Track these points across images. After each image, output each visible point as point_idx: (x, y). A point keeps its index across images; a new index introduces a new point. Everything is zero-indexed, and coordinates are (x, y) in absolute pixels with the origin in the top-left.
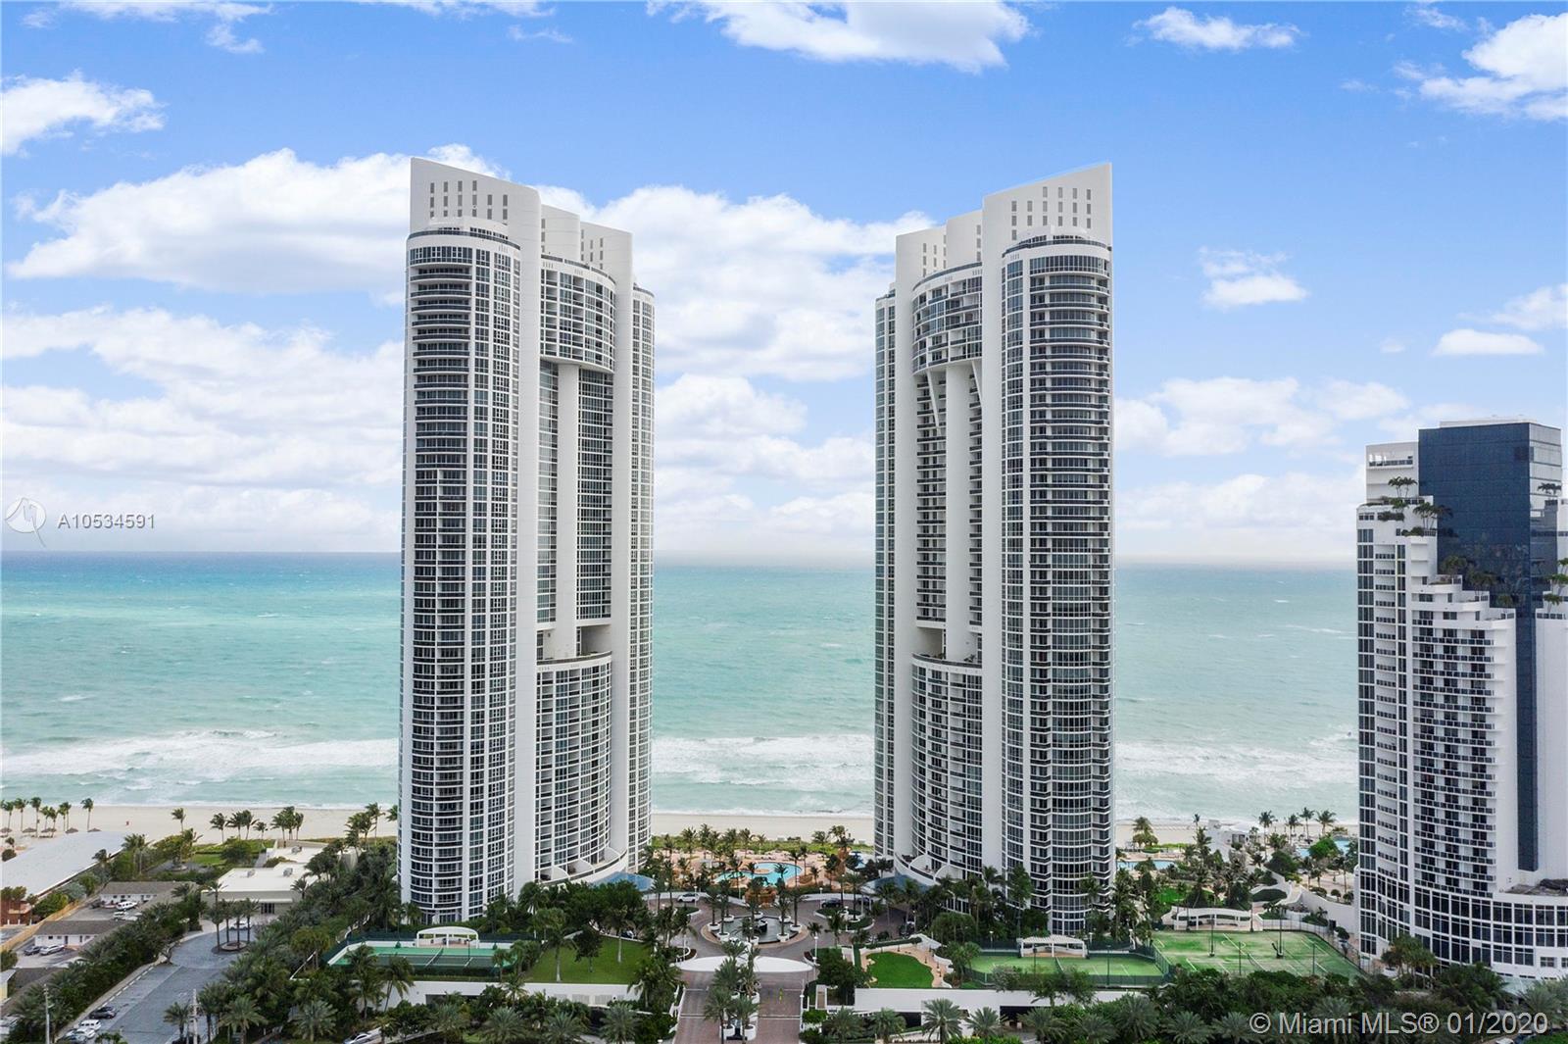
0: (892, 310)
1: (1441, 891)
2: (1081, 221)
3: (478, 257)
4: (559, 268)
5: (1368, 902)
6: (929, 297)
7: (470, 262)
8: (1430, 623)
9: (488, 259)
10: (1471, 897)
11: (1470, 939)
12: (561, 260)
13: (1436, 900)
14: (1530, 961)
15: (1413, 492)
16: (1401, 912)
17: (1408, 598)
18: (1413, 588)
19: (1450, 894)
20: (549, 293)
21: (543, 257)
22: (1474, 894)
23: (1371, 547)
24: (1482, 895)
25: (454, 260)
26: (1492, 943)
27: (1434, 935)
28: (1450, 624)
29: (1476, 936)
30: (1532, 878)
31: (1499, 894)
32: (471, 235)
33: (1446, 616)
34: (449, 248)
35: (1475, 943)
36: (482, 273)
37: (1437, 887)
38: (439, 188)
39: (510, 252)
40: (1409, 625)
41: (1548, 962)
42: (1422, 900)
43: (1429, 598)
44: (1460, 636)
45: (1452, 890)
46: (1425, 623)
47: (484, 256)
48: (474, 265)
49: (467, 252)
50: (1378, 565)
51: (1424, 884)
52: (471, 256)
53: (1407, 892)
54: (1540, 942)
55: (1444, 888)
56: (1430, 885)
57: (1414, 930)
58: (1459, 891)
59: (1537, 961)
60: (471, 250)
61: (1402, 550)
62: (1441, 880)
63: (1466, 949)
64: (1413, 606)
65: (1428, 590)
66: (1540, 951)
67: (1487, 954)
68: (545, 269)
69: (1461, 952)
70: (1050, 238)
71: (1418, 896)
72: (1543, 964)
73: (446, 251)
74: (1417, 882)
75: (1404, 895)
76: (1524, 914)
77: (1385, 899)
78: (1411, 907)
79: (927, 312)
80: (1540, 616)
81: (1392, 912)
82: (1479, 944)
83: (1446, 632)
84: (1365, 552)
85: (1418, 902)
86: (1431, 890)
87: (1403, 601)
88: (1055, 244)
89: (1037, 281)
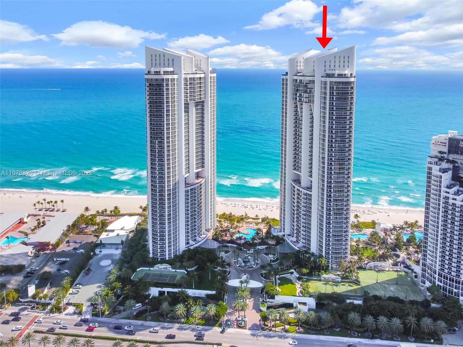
0: (287, 79)
1: (446, 274)
2: (346, 66)
3: (166, 81)
4: (189, 76)
6: (298, 81)
7: (164, 82)
8: (448, 200)
9: (169, 81)
11: (454, 289)
12: (189, 74)
13: (444, 276)
16: (433, 276)
17: (442, 191)
18: (443, 189)
19: (449, 276)
20: (186, 84)
21: (184, 73)
22: (456, 277)
23: (432, 172)
24: (458, 278)
25: (159, 82)
27: (443, 286)
28: (454, 202)
29: (456, 288)
32: (164, 74)
33: (453, 199)
34: (158, 79)
36: (167, 85)
37: (445, 273)
38: (154, 56)
39: (175, 77)
40: (441, 198)
43: (448, 193)
44: (457, 206)
45: (449, 274)
46: (446, 200)
50: (433, 178)
51: (441, 271)
53: (436, 272)
55: (447, 274)
57: (437, 283)
58: (451, 275)
60: (164, 79)
61: (441, 177)
62: (446, 271)
63: (452, 292)
64: (443, 194)
65: (447, 190)
67: (458, 294)
68: (185, 77)
74: (439, 270)
77: (429, 271)
78: (437, 276)
79: (297, 85)
81: (431, 275)
82: (456, 291)
83: (453, 204)
84: (429, 173)
85: (439, 275)
86: (443, 273)
87: (440, 191)
88: (337, 77)
89: (331, 88)
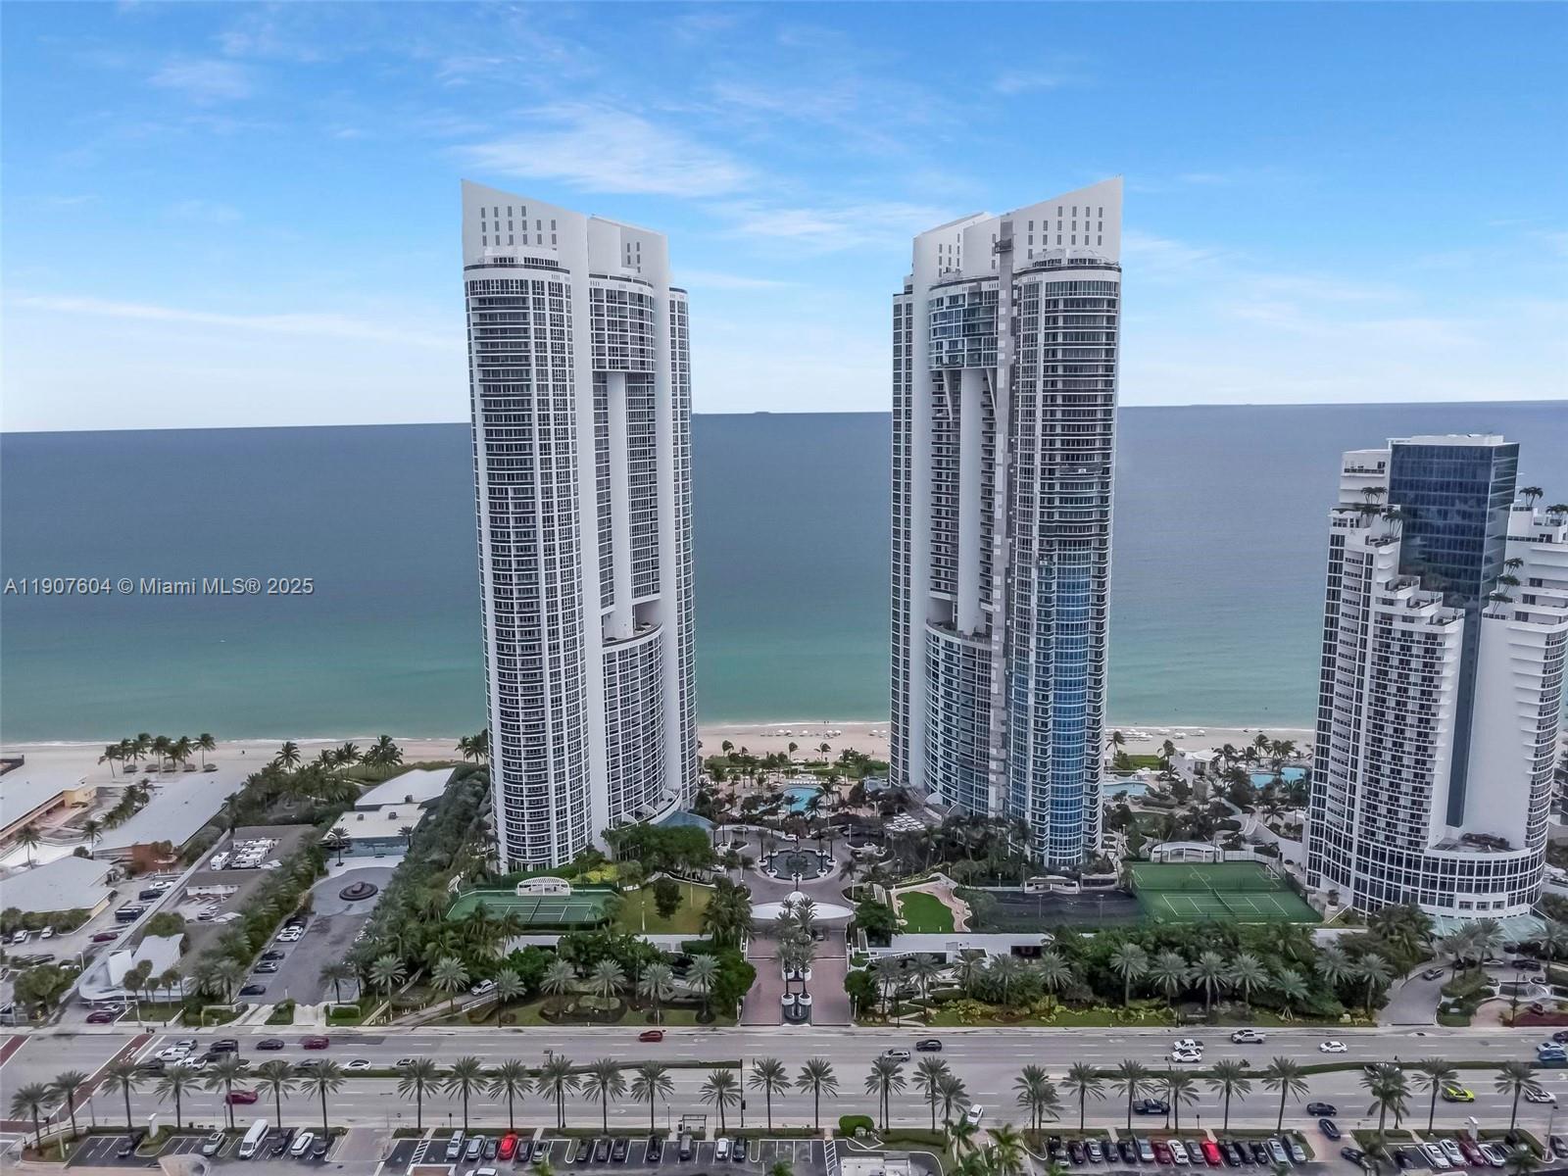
0: (909, 306)
1: (1380, 845)
2: (1093, 240)
3: (534, 288)
4: (606, 285)
5: (1315, 846)
6: (946, 303)
7: (527, 293)
8: (1391, 624)
9: (543, 289)
10: (1405, 852)
11: (1402, 885)
12: (606, 277)
13: (1375, 853)
14: (1450, 904)
15: (1382, 500)
16: (1344, 858)
17: (1373, 601)
18: (1378, 592)
19: (1388, 848)
20: (596, 310)
21: (591, 276)
22: (1409, 849)
23: (1342, 551)
24: (1415, 850)
25: (512, 293)
26: (1420, 889)
27: (1371, 879)
28: (1407, 627)
29: (1407, 881)
30: (1457, 833)
31: (1429, 852)
32: (526, 267)
33: (1405, 619)
34: (507, 281)
35: (1404, 888)
36: (538, 303)
37: (1377, 841)
38: (490, 213)
39: (562, 278)
40: (1371, 623)
41: (1466, 905)
42: (1363, 850)
43: (1391, 603)
44: (1416, 637)
45: (1389, 845)
46: (1386, 623)
47: (538, 286)
48: (531, 296)
49: (523, 284)
50: (1346, 567)
51: (1366, 838)
52: (527, 288)
53: (1351, 844)
54: (1460, 889)
55: (1383, 843)
56: (1372, 840)
57: (1355, 873)
58: (1396, 846)
59: (1457, 904)
60: (526, 281)
61: (1370, 559)
62: (1381, 835)
63: (1397, 894)
64: (1375, 607)
65: (1389, 595)
66: (1460, 896)
67: (1415, 898)
68: (593, 287)
69: (1393, 895)
70: (1065, 263)
71: (1360, 848)
72: (1461, 907)
73: (505, 284)
74: (1360, 836)
75: (1349, 846)
76: (1450, 867)
77: (1331, 846)
78: (1353, 855)
79: (944, 315)
80: (1486, 616)
81: (1336, 857)
82: (1409, 888)
83: (1404, 633)
84: (1336, 554)
85: (1360, 852)
86: (1372, 843)
87: (1367, 601)
88: (1069, 268)
89: (1052, 304)
